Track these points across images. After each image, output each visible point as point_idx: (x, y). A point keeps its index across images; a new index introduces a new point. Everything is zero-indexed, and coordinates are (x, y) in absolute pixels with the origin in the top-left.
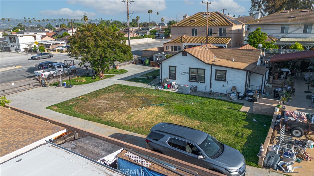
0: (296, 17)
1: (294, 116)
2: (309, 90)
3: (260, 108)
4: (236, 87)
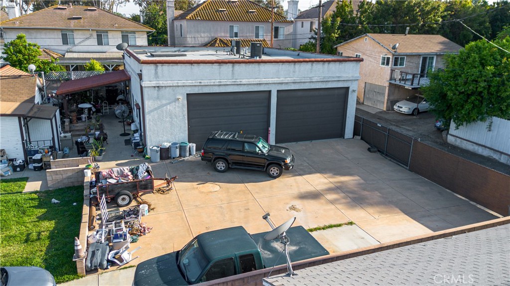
0: (81, 18)
1: (113, 175)
2: (126, 132)
3: (59, 177)
4: (3, 150)
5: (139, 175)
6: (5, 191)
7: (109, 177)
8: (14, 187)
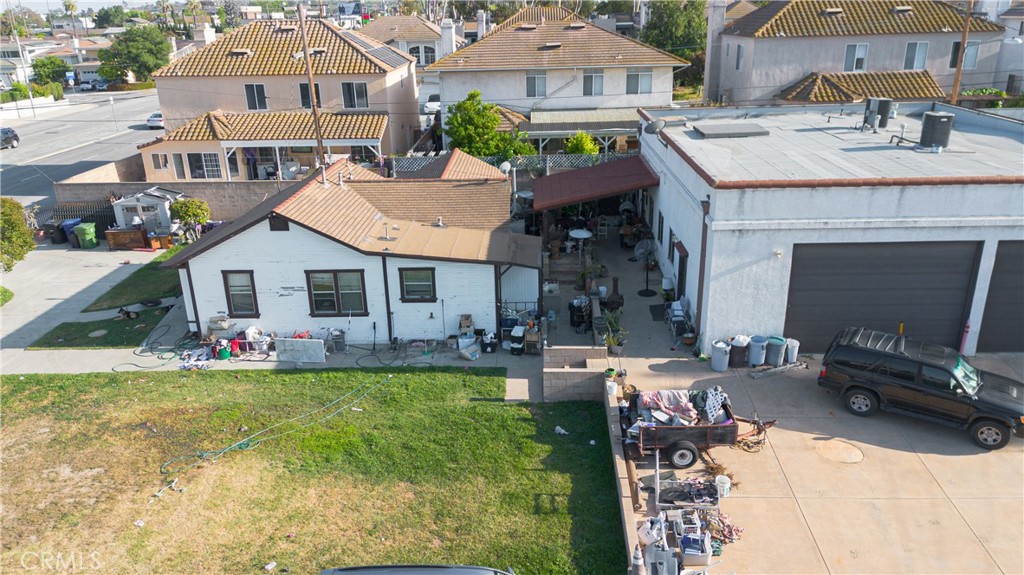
0: (559, 46)
1: (661, 404)
2: (650, 288)
3: (561, 383)
4: (470, 316)
5: (708, 411)
6: (480, 393)
7: (655, 406)
8: (489, 384)
